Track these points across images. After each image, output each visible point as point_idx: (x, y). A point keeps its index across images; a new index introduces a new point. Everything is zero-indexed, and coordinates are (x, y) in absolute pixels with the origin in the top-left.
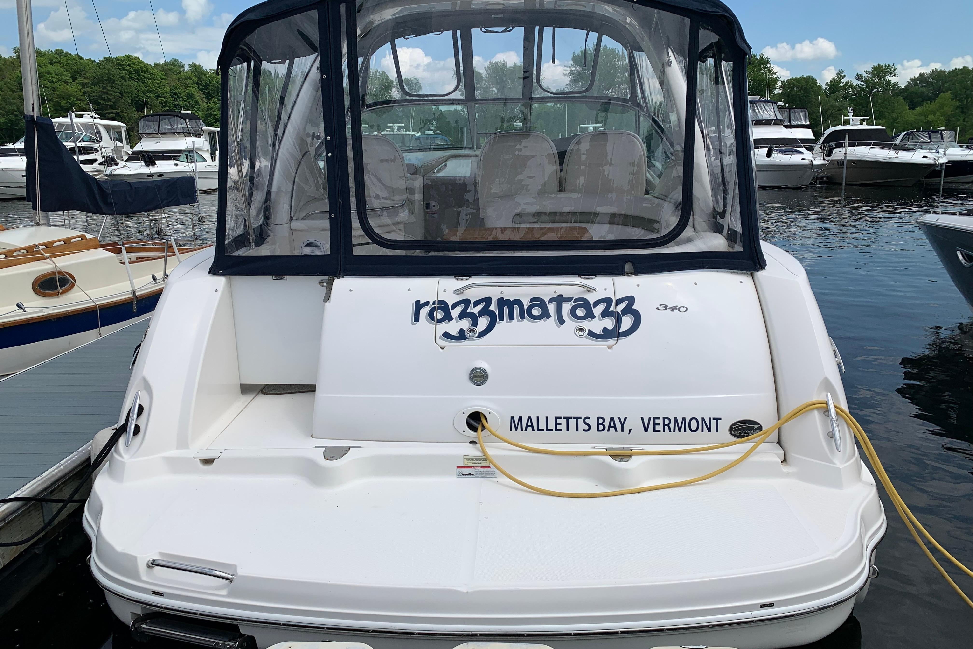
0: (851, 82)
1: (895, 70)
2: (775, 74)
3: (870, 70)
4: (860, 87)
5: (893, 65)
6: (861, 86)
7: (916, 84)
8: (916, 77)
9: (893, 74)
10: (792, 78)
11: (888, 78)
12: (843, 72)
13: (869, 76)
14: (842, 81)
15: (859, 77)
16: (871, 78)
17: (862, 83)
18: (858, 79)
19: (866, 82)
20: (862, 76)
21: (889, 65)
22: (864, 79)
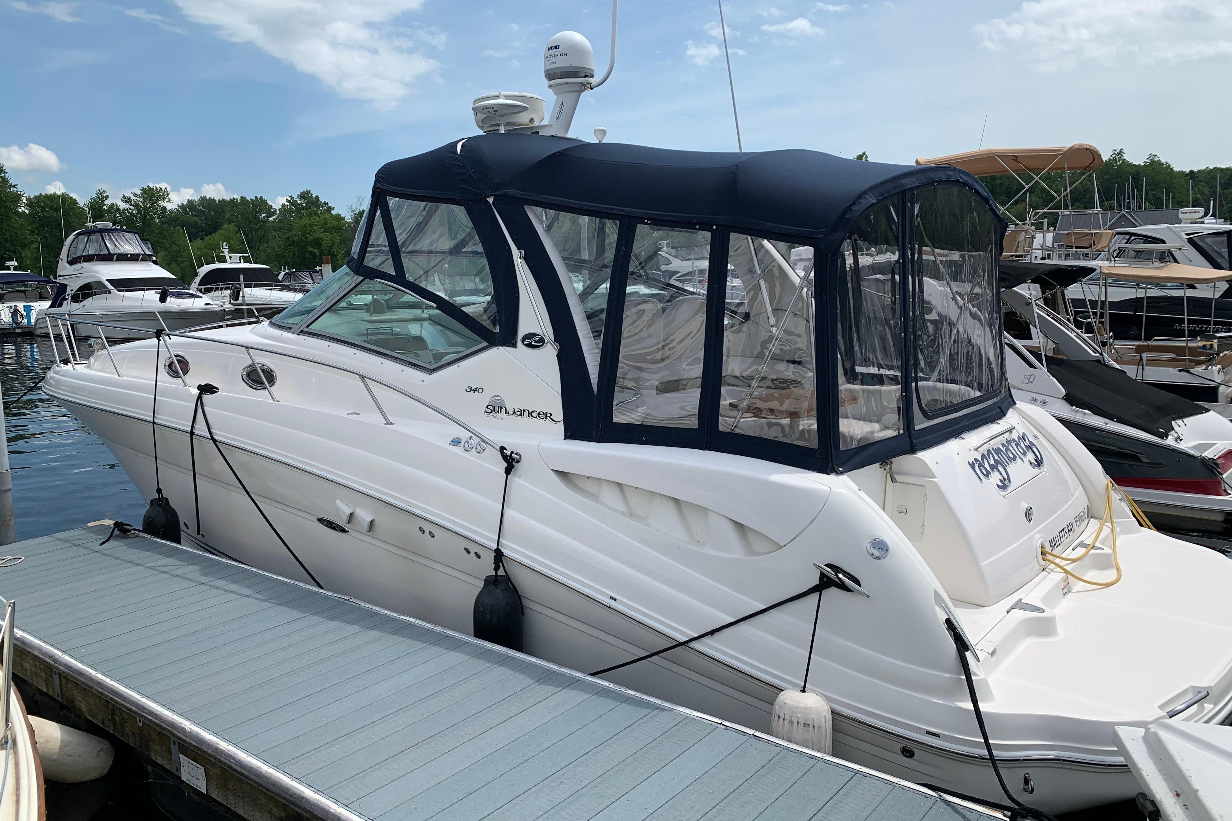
0: (117, 205)
1: (168, 194)
2: (14, 186)
3: (138, 192)
4: (129, 212)
5: (166, 189)
6: (131, 211)
7: (186, 213)
8: (185, 203)
9: (167, 200)
10: (41, 194)
11: (161, 203)
12: (104, 192)
13: (138, 199)
14: (106, 202)
15: (127, 200)
16: (141, 202)
17: (132, 207)
18: (126, 202)
19: (136, 206)
20: (129, 199)
21: (161, 189)
22: (133, 202)
